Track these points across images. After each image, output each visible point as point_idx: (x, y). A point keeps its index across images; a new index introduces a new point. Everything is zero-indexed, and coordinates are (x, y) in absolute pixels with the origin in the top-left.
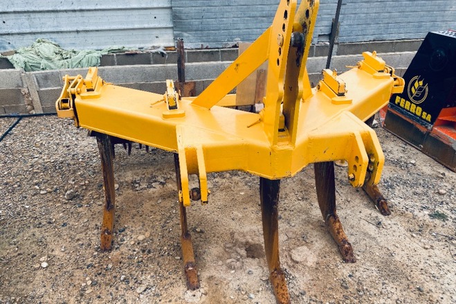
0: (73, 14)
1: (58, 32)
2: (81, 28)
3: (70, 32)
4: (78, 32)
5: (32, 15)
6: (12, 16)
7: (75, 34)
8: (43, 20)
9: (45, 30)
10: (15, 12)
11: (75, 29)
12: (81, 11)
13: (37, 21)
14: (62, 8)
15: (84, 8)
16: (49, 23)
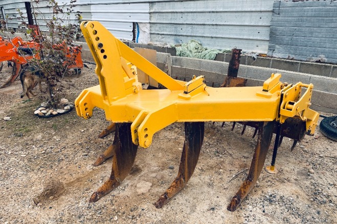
0: (212, 27)
1: (203, 37)
2: (214, 36)
3: (208, 37)
4: (212, 37)
5: (194, 26)
6: (185, 26)
7: (210, 39)
8: (198, 29)
9: (197, 35)
10: (187, 24)
11: (210, 36)
12: (216, 25)
13: (195, 30)
14: (207, 23)
15: (217, 23)
16: (200, 31)
